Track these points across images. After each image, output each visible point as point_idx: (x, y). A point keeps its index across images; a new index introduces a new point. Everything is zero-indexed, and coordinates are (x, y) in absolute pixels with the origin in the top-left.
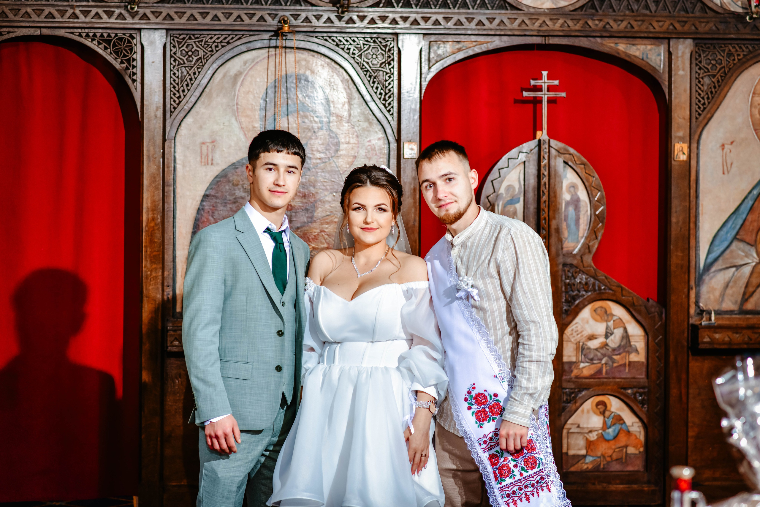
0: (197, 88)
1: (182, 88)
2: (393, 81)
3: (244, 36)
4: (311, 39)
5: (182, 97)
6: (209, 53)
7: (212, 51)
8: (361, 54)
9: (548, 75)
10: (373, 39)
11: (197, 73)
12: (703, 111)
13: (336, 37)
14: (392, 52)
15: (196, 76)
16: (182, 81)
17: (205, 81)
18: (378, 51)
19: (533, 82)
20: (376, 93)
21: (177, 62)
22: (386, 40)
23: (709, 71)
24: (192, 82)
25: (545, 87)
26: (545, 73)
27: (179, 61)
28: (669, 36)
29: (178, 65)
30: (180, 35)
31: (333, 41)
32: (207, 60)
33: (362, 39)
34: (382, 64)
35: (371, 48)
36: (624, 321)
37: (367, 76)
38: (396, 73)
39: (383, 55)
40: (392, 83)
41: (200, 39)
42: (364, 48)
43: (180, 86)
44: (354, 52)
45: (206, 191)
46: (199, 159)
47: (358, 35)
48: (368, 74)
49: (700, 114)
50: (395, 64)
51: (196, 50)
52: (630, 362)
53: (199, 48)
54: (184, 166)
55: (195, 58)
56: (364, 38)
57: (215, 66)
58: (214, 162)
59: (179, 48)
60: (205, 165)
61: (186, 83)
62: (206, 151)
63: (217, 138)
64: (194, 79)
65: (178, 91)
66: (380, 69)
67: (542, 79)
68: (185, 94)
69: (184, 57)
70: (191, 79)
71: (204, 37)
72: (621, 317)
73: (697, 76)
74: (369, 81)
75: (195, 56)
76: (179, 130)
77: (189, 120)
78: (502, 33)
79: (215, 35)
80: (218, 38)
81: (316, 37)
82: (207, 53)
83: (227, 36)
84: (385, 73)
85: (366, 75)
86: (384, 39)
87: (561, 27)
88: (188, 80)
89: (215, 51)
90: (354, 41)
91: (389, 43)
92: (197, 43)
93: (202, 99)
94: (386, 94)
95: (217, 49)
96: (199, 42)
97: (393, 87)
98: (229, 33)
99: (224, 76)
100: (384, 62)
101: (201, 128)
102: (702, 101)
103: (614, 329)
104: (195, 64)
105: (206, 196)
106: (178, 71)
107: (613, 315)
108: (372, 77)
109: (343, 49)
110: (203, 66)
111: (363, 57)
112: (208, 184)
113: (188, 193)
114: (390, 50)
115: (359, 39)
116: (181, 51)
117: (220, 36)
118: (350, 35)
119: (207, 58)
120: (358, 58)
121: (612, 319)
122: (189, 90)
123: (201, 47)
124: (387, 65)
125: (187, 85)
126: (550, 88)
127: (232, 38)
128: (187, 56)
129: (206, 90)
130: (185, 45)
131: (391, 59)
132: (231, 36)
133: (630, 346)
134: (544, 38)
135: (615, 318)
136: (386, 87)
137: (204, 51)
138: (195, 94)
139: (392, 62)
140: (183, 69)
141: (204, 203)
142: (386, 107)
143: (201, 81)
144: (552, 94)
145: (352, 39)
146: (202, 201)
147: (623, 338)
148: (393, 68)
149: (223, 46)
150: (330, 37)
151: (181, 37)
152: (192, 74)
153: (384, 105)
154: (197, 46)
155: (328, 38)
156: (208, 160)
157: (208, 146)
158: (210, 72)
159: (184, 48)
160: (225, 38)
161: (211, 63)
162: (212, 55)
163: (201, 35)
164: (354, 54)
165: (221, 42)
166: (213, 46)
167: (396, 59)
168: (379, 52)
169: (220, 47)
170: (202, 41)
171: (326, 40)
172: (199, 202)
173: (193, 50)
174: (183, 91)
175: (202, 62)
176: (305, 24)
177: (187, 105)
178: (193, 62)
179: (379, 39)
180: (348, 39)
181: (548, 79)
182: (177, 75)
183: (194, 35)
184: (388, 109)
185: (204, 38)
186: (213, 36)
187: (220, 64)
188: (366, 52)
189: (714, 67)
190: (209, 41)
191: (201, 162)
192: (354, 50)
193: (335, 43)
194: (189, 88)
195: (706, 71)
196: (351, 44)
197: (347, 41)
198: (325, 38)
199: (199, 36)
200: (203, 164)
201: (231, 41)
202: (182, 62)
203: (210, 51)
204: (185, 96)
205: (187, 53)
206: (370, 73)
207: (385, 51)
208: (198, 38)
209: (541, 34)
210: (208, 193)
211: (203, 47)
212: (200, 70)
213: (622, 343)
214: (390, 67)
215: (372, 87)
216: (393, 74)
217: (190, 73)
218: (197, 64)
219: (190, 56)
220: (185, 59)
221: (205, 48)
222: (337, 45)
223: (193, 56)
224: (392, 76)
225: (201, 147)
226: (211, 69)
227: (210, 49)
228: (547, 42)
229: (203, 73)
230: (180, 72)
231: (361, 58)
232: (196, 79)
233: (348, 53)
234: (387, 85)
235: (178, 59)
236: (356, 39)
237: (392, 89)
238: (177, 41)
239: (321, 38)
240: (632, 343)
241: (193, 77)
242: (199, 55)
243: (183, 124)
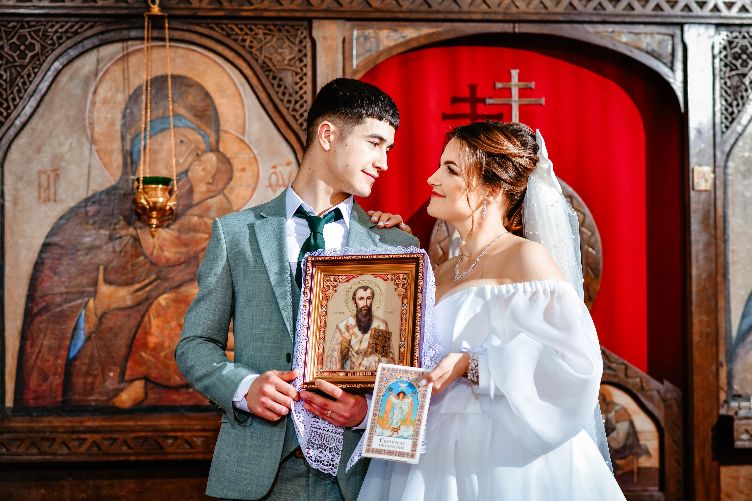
0: (32, 96)
1: (11, 96)
2: (305, 84)
3: (98, 24)
4: (192, 28)
5: (12, 107)
6: (49, 48)
7: (53, 44)
8: (261, 48)
9: (520, 74)
10: (278, 27)
11: (33, 75)
12: (731, 123)
13: (226, 25)
14: (304, 44)
15: (31, 79)
16: (11, 86)
17: (43, 86)
18: (285, 42)
19: (499, 85)
20: (282, 101)
21: (4, 60)
22: (296, 28)
23: (737, 69)
24: (26, 87)
25: (515, 92)
26: (515, 73)
27: (7, 60)
28: (683, 20)
29: (6, 64)
30: (9, 22)
31: (223, 29)
32: (47, 57)
33: (262, 27)
34: (290, 60)
35: (275, 39)
36: (630, 412)
37: (270, 77)
38: (310, 73)
39: (291, 48)
40: (304, 87)
41: (36, 28)
42: (265, 39)
43: (9, 92)
44: (252, 44)
45: (47, 237)
46: (36, 194)
47: (256, 22)
48: (271, 74)
49: (727, 127)
50: (308, 60)
51: (31, 43)
52: (639, 469)
53: (35, 40)
54: (15, 203)
55: (30, 55)
56: (265, 25)
57: (57, 65)
58: (58, 198)
59: (8, 40)
60: (45, 201)
61: (17, 88)
62: (46, 183)
63: (63, 164)
64: (28, 83)
65: (6, 100)
66: (288, 67)
67: (510, 80)
68: (16, 103)
69: (15, 52)
70: (24, 83)
71: (42, 25)
72: (626, 406)
73: (723, 76)
74: (273, 85)
75: (30, 51)
76: (9, 154)
77: (22, 140)
78: (455, 16)
79: (57, 22)
80: (62, 27)
81: (199, 25)
82: (46, 48)
83: (74, 23)
84: (294, 74)
85: (268, 76)
86: (293, 27)
87: (535, 9)
88: (20, 84)
89: (57, 45)
90: (251, 30)
91: (299, 33)
92: (33, 34)
93: (40, 110)
94: (296, 102)
95: (61, 41)
96: (35, 31)
97: (305, 93)
98: (77, 19)
99: (71, 79)
100: (294, 58)
101: (39, 151)
102: (730, 110)
103: (617, 422)
104: (29, 62)
105: (46, 246)
106: (6, 71)
107: (615, 404)
108: (277, 80)
109: (236, 40)
110: (41, 65)
111: (263, 52)
112: (48, 230)
113: (21, 241)
114: (301, 42)
115: (259, 26)
116: (10, 44)
117: (64, 23)
118: (246, 22)
119: (47, 54)
120: (257, 53)
121: (612, 409)
122: (21, 98)
123: (38, 39)
124: (297, 63)
125: (19, 91)
126: (523, 93)
127: (82, 27)
128: (18, 52)
129: (47, 98)
130: (16, 37)
131: (303, 53)
132: (80, 24)
133: (639, 446)
134: (511, 25)
135: (617, 408)
136: (297, 93)
137: (41, 45)
138: (29, 104)
139: (304, 58)
140: (14, 71)
141: (44, 255)
142: (297, 120)
143: (38, 85)
144: (526, 101)
145: (249, 26)
146: (42, 252)
147: (628, 435)
148: (305, 66)
149: (68, 38)
150: (217, 25)
151: (11, 25)
152: (25, 77)
153: (294, 117)
154: (32, 38)
155: (214, 26)
156: (49, 194)
157: (48, 176)
158: (50, 75)
159: (15, 40)
160: (72, 26)
161: (52, 61)
162: (53, 50)
163: (37, 22)
164: (251, 47)
165: (66, 31)
166: (55, 38)
167: (309, 54)
168: (286, 45)
169: (64, 38)
170: (39, 30)
171: (212, 29)
172: (36, 255)
173: (27, 43)
174: (14, 99)
175: (39, 60)
176: (182, 6)
177: (19, 119)
178: (27, 60)
179: (286, 28)
180: (243, 27)
181: (520, 80)
182: (4, 78)
183: (28, 22)
184: (299, 122)
185: (42, 27)
186: (54, 23)
187: (65, 62)
188: (268, 45)
189: (745, 64)
190: (49, 30)
191: (40, 198)
192: (251, 42)
193: (224, 33)
194: (21, 95)
195: (734, 67)
196: (246, 34)
197: (241, 30)
198: (211, 25)
199: (34, 23)
200: (42, 200)
201: (79, 31)
202: (11, 60)
203: (50, 45)
204: (15, 106)
205: (18, 47)
206: (274, 73)
207: (294, 43)
208: (34, 26)
209: (508, 18)
210: (50, 240)
211: (41, 39)
212: (36, 70)
213: (629, 443)
214: (302, 64)
215: (277, 93)
216: (305, 74)
217: (23, 74)
218: (33, 62)
219: (23, 52)
220: (15, 55)
221: (44, 41)
222: (228, 35)
223: (27, 52)
224: (304, 77)
225: (39, 177)
226: (53, 68)
227: (50, 42)
228: (517, 30)
229: (40, 75)
230: (8, 74)
231: (261, 54)
232: (31, 82)
233: (244, 47)
234: (298, 89)
235: (5, 55)
236: (253, 27)
237: (304, 96)
238: (5, 31)
239: (205, 25)
240: (642, 442)
241: (27, 80)
242: (34, 50)
243: (14, 147)
